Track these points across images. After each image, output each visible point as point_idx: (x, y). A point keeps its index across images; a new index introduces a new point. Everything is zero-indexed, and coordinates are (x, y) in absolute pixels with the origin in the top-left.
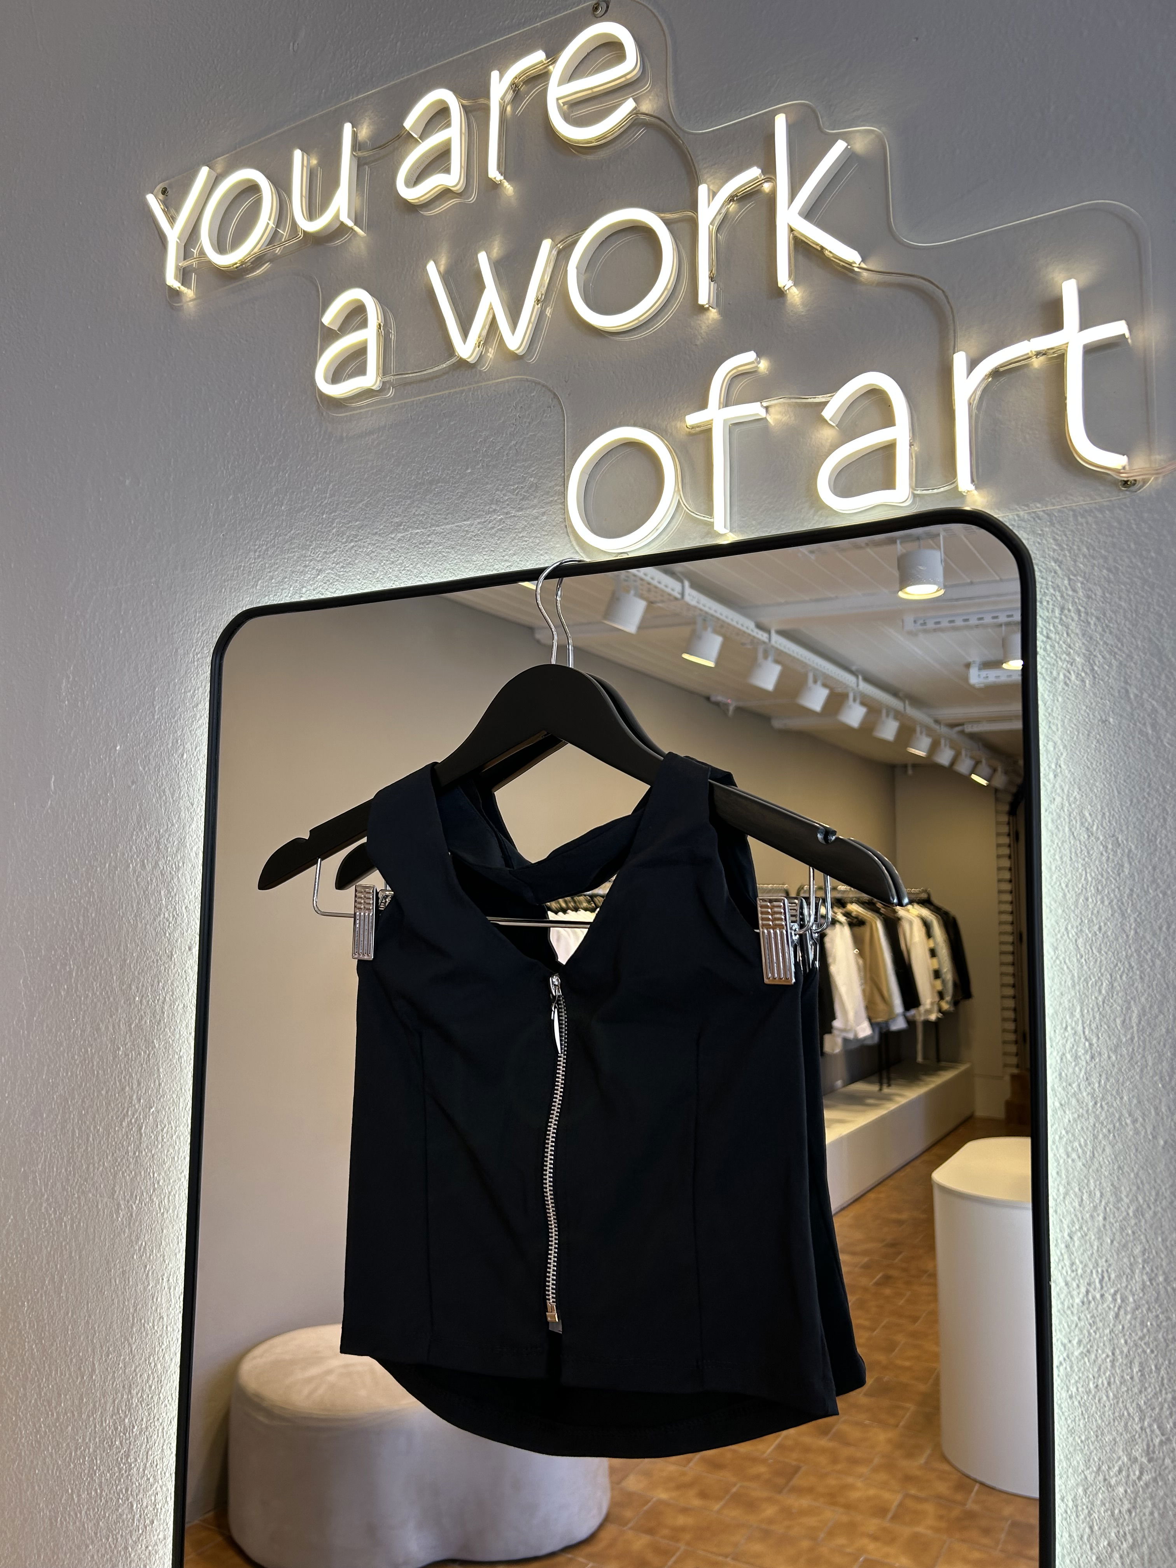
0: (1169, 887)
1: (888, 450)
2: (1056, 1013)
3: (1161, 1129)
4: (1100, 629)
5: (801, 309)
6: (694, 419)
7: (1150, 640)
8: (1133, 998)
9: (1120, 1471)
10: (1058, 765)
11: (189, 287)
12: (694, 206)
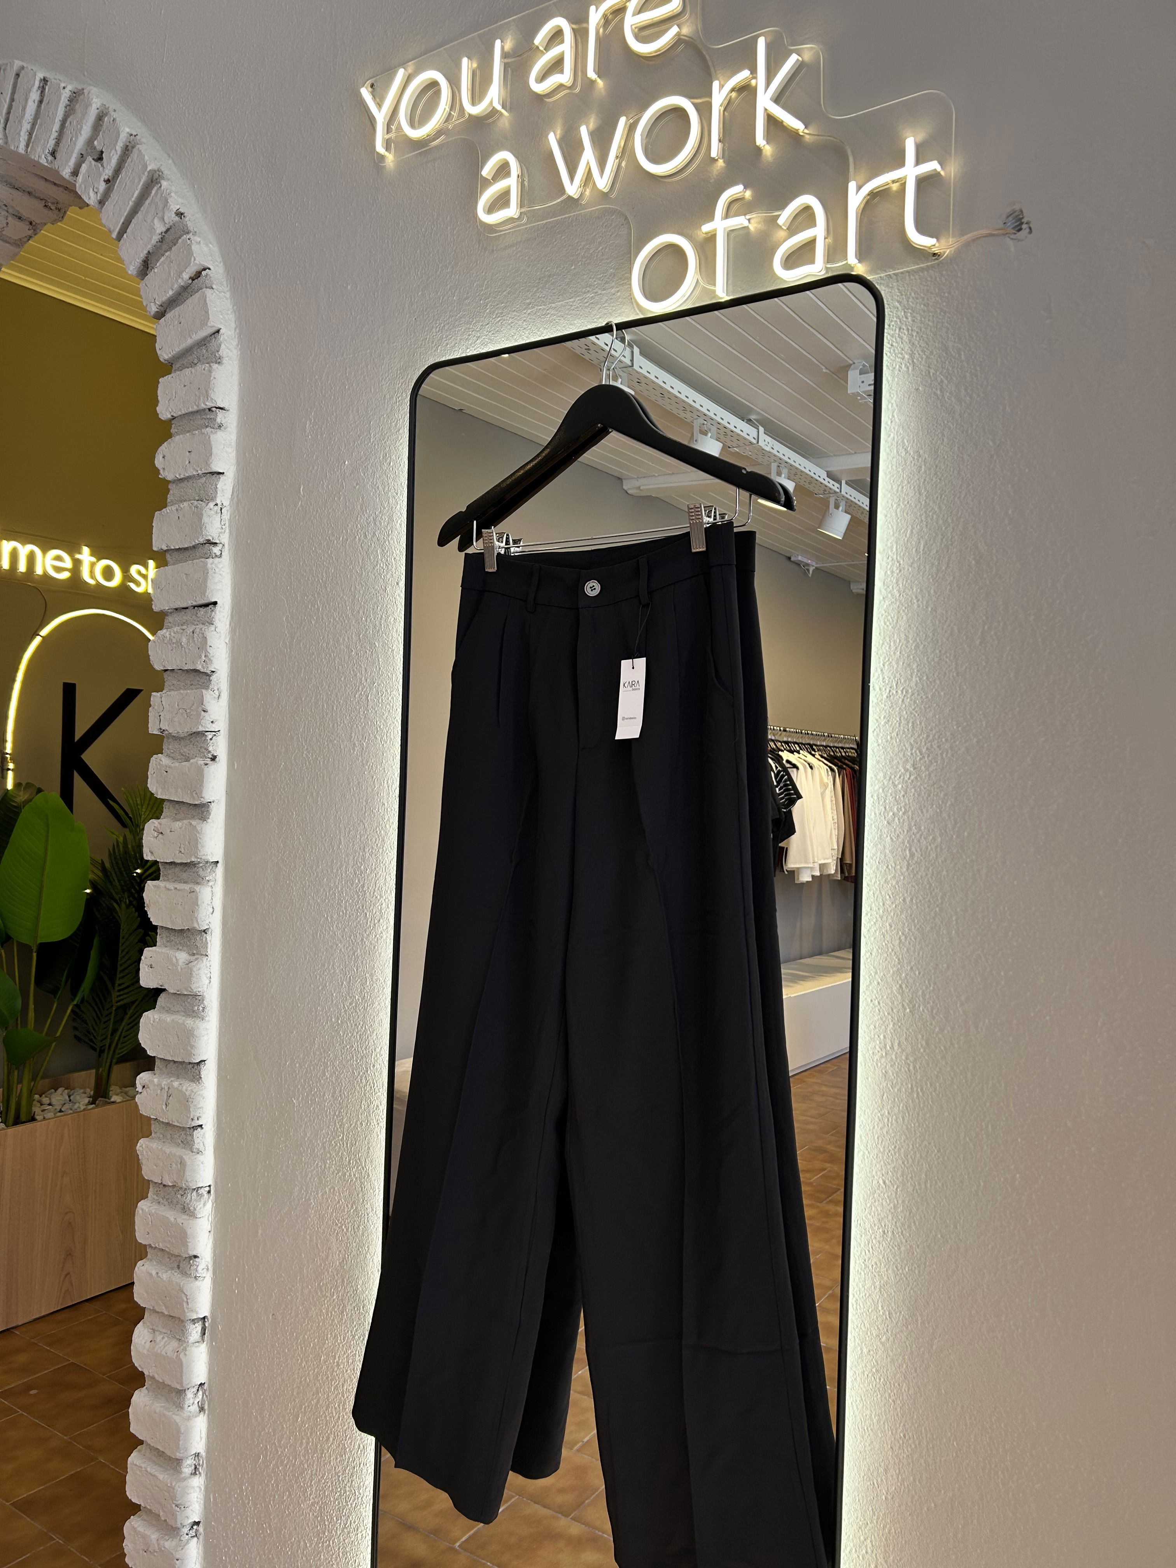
0: (942, 476)
1: (812, 243)
2: (884, 550)
3: (930, 602)
4: (918, 339)
5: (770, 159)
6: (706, 228)
7: (942, 343)
8: (922, 537)
9: (900, 777)
10: (893, 416)
11: (390, 153)
12: (710, 95)
